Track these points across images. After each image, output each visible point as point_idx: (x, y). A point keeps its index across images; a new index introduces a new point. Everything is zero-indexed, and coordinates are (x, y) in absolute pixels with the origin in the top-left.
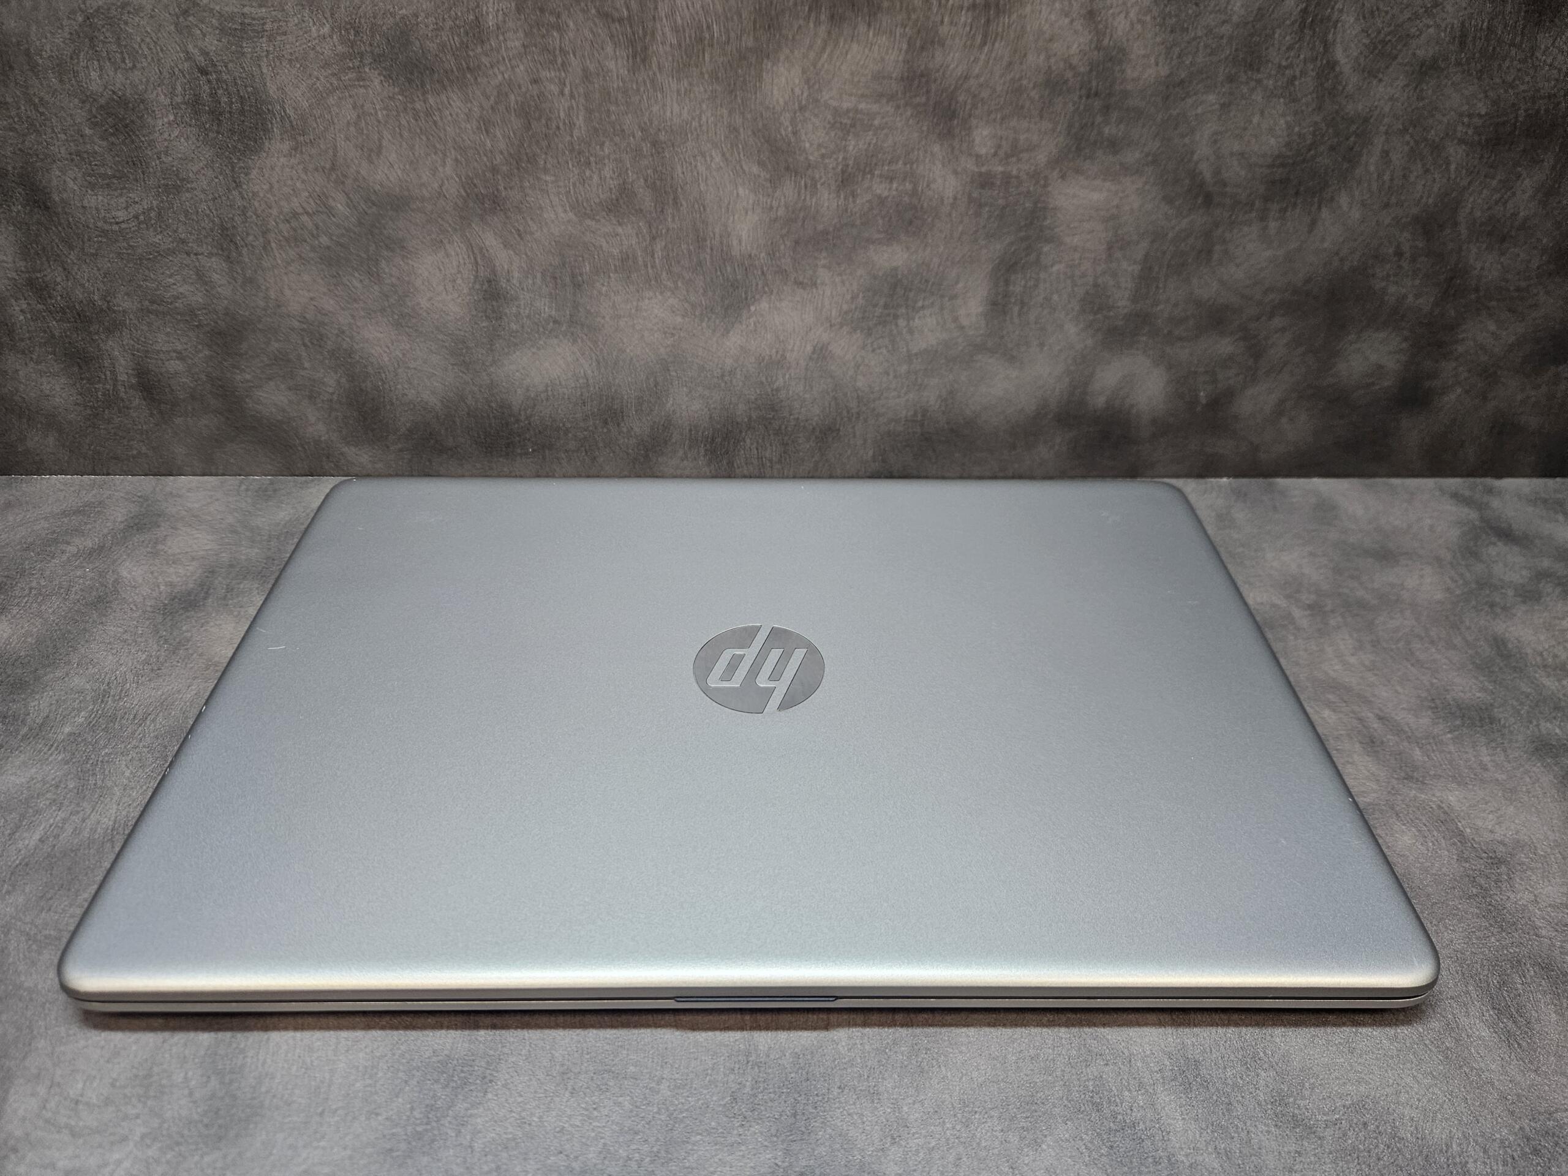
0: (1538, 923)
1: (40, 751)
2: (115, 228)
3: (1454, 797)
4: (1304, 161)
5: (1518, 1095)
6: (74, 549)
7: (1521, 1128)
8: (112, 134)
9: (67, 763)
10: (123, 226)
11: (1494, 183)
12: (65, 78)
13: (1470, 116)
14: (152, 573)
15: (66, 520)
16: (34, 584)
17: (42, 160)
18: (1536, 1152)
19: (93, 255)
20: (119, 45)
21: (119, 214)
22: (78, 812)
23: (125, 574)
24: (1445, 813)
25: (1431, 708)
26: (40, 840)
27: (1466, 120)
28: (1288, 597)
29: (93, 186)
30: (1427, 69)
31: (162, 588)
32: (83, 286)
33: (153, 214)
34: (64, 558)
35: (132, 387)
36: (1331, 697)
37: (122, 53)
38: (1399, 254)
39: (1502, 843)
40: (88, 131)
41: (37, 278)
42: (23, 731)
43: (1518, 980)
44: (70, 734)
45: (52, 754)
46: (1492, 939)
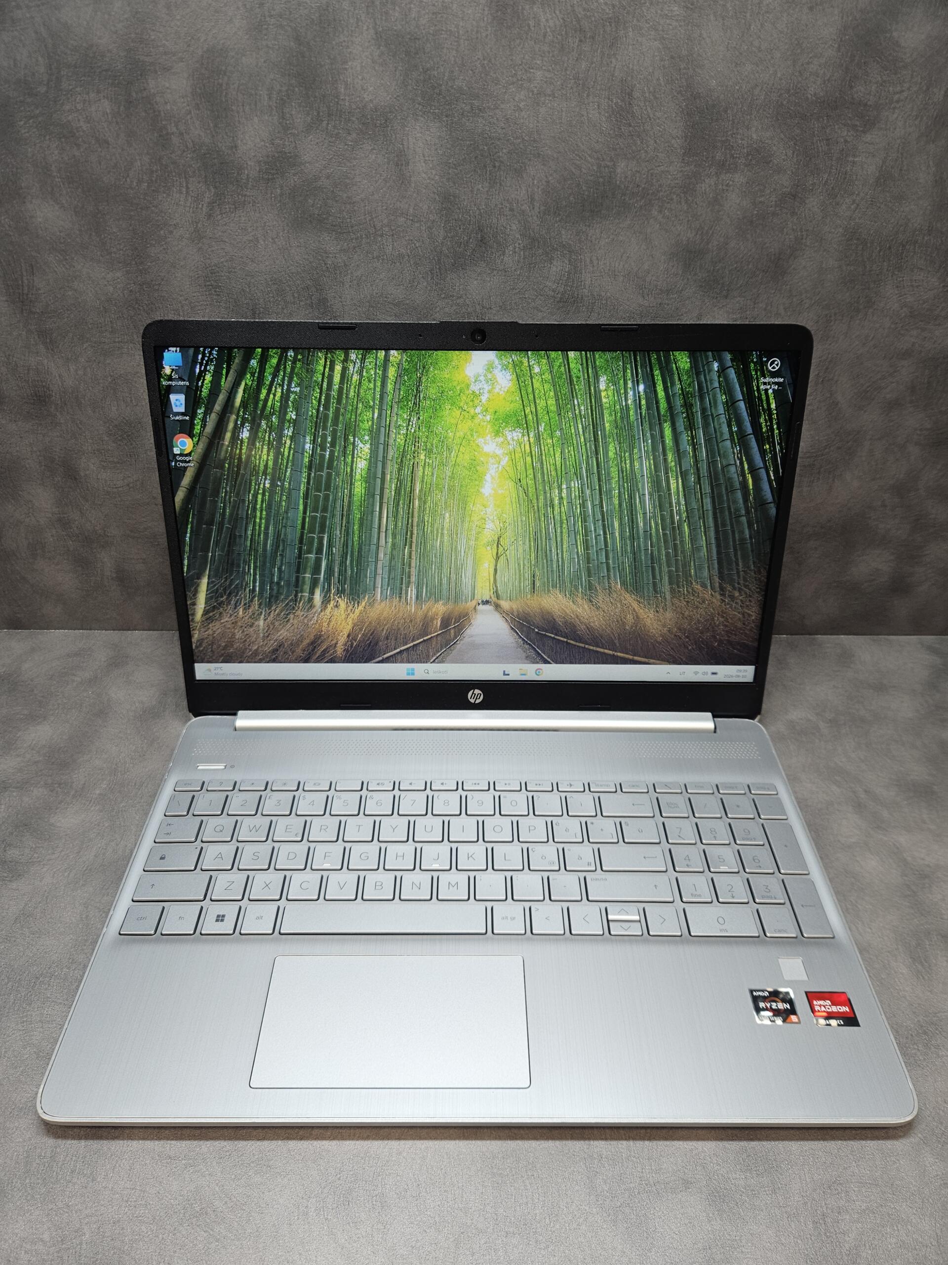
0: (943, 912)
1: (85, 804)
2: (115, 490)
3: (903, 839)
4: (822, 455)
5: (919, 1004)
6: (79, 679)
7: (919, 1021)
8: (120, 440)
9: (101, 811)
10: (120, 489)
11: (939, 467)
12: (97, 410)
13: (921, 430)
14: (129, 695)
15: (70, 660)
16: (60, 701)
17: (76, 453)
18: (925, 1033)
19: (100, 505)
20: (130, 394)
21: (118, 483)
22: (113, 841)
23: (113, 695)
24: (898, 848)
25: (897, 785)
26: (95, 856)
27: (919, 432)
28: (817, 714)
29: (104, 468)
30: (893, 405)
31: (137, 704)
32: (91, 522)
33: (138, 483)
34: (75, 684)
35: (112, 579)
36: (837, 778)
37: (131, 398)
38: (884, 506)
39: (928, 866)
40: (106, 438)
41: (64, 517)
42: (72, 793)
43: (928, 943)
44: (100, 794)
45: (92, 806)
46: (915, 920)
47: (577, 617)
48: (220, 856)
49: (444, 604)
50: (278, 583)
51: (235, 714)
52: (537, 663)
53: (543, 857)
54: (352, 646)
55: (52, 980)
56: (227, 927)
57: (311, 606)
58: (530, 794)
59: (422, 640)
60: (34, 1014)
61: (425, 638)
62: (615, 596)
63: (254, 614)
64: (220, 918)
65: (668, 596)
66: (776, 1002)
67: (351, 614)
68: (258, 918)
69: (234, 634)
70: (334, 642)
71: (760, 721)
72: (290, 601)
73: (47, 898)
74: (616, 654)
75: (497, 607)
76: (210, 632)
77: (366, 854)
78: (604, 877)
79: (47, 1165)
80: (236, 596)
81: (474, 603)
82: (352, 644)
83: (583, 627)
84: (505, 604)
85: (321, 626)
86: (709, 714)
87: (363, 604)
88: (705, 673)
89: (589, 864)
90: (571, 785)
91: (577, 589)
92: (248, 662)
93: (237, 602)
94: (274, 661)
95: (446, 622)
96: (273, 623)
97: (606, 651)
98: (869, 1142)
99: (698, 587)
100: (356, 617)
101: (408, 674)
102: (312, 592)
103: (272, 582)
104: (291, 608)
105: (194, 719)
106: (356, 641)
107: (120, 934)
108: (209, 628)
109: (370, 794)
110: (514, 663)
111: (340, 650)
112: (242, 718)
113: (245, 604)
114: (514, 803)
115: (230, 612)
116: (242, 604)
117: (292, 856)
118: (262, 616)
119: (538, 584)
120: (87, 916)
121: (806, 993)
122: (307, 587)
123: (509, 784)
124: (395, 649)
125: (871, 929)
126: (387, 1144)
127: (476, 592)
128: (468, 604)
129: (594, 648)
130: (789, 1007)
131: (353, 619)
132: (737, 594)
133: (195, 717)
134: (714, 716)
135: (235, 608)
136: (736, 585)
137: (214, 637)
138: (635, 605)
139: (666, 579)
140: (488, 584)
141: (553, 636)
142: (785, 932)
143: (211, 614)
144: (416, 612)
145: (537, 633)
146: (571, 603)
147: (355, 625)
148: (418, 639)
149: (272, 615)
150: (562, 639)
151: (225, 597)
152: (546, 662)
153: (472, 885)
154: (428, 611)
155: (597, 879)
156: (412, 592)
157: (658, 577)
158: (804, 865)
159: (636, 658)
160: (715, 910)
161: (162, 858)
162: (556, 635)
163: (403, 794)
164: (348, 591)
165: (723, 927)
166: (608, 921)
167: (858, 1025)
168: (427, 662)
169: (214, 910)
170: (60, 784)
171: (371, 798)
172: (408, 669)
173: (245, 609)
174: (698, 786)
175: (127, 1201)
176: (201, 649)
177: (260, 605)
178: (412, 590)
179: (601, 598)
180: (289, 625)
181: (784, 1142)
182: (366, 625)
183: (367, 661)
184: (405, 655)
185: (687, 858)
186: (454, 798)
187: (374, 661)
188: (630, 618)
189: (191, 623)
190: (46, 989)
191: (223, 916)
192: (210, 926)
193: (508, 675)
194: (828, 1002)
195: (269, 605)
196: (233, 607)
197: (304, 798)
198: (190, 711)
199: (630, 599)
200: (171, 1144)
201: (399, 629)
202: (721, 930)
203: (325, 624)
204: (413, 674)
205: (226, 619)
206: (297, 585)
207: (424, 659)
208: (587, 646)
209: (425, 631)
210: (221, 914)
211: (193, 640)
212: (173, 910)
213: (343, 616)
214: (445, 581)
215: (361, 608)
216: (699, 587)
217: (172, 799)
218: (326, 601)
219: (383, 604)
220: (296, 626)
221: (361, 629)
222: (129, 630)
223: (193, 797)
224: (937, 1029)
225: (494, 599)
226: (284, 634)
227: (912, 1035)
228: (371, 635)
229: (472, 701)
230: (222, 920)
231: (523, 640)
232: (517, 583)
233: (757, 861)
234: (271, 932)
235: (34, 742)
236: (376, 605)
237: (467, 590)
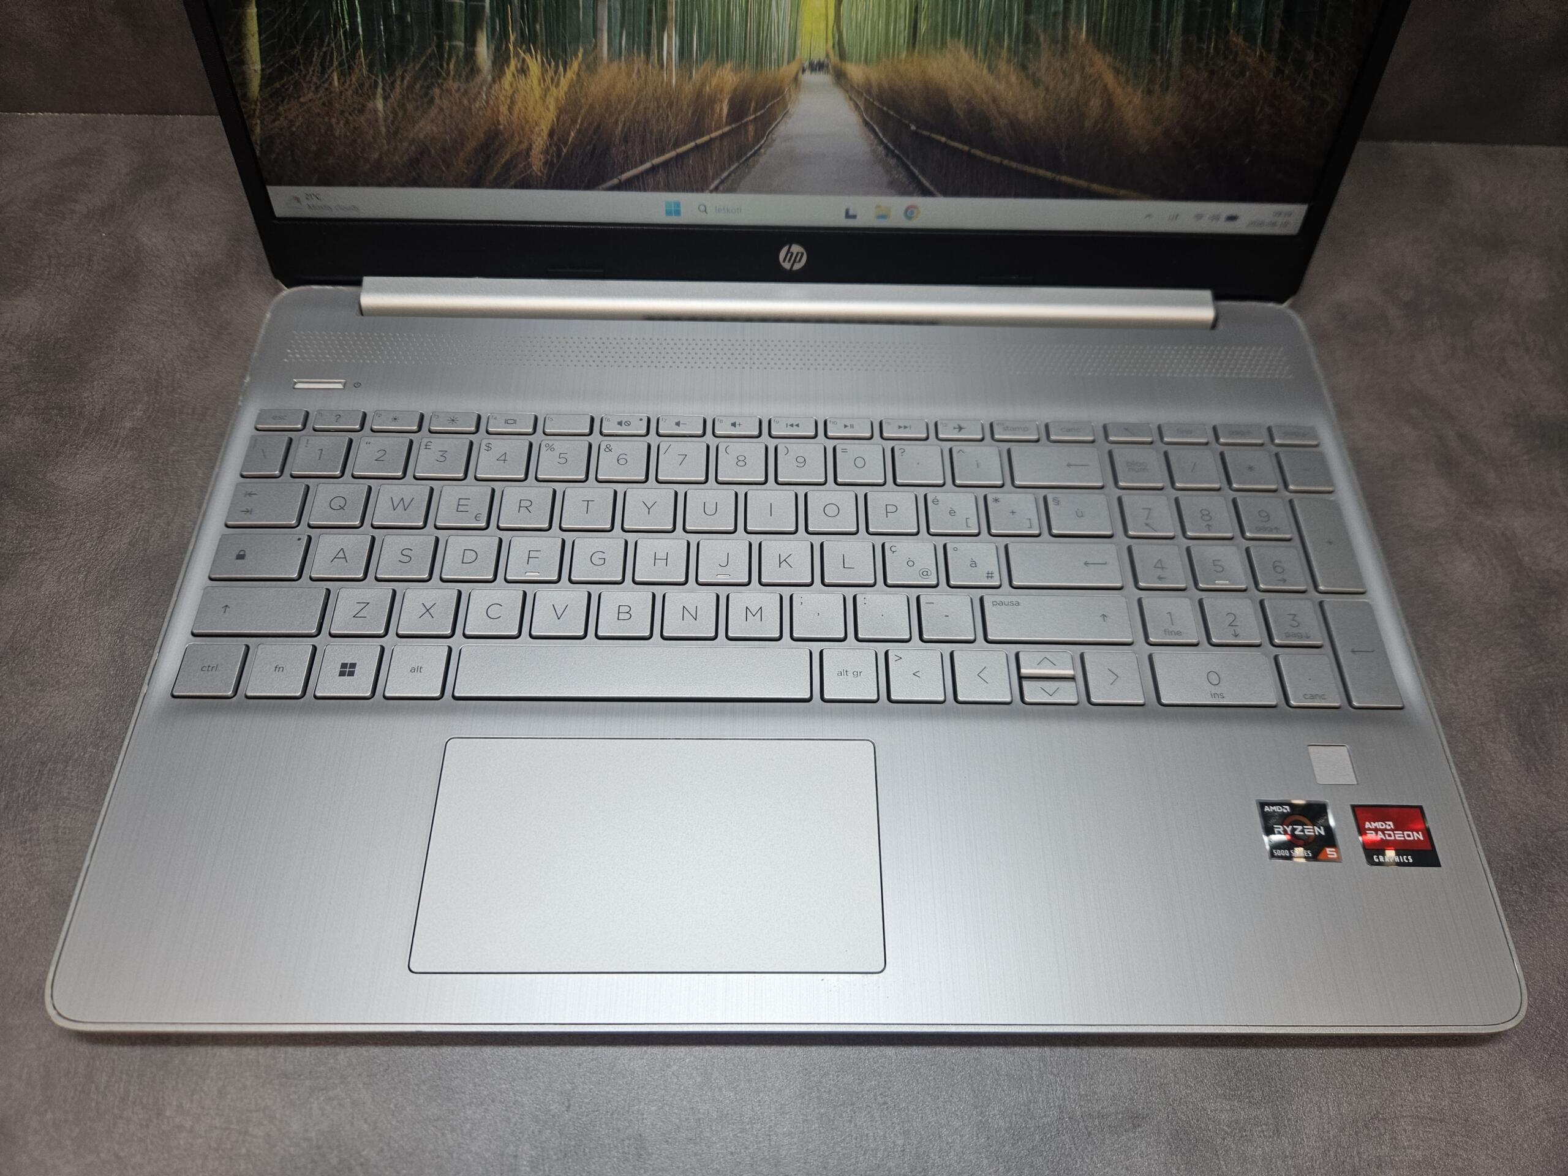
1: (106, 447)
3: (1519, 524)
5: (1527, 815)
6: (83, 209)
9: (136, 461)
14: (174, 240)
15: (66, 171)
16: (51, 252)
18: (1534, 865)
22: (161, 515)
23: (145, 240)
24: (1508, 540)
25: (1513, 425)
26: (130, 544)
28: (1385, 292)
31: (188, 258)
34: (76, 218)
36: (1414, 411)
39: (1557, 572)
42: (84, 425)
43: (1547, 709)
44: (132, 430)
45: (118, 453)
46: (1530, 669)
47: (994, 100)
48: (341, 555)
49: (737, 69)
50: (400, 18)
51: (359, 283)
52: (910, 194)
53: (910, 563)
54: (559, 156)
55: (69, 768)
56: (359, 684)
57: (472, 70)
58: (889, 445)
59: (692, 144)
60: (42, 827)
61: (699, 141)
62: (1072, 56)
63: (361, 85)
64: (347, 670)
65: (1176, 60)
66: (1303, 824)
67: (553, 89)
68: (413, 670)
69: (330, 127)
70: (524, 146)
71: (1292, 307)
72: (430, 57)
73: (51, 619)
74: (1058, 178)
75: (840, 77)
76: (282, 122)
77: (601, 555)
78: (1014, 599)
79: (80, 1088)
80: (320, 46)
81: (794, 67)
82: (559, 150)
83: (1003, 122)
84: (856, 72)
85: (496, 112)
86: (1207, 294)
87: (575, 65)
88: (1216, 218)
89: (990, 575)
90: (960, 428)
91: (999, 38)
92: (366, 184)
93: (324, 58)
94: (416, 182)
95: (739, 107)
96: (402, 106)
97: (1041, 172)
98: (1433, 1050)
99: (1238, 40)
100: (562, 93)
101: (669, 213)
102: (471, 41)
103: (387, 16)
104: (433, 74)
105: (286, 292)
106: (565, 144)
107: (173, 696)
108: (279, 115)
109: (605, 442)
110: (866, 194)
111: (537, 162)
112: (369, 291)
113: (341, 64)
114: (860, 463)
115: (315, 79)
116: (336, 63)
117: (470, 556)
118: (380, 90)
119: (923, 27)
120: (122, 654)
121: (1354, 807)
122: (460, 28)
123: (852, 426)
124: (642, 163)
125: (1456, 684)
126: (646, 1051)
127: (799, 42)
128: (782, 69)
129: (1020, 167)
130: (1323, 833)
131: (557, 99)
132: (1310, 56)
133: (289, 286)
134: (1218, 297)
135: (323, 72)
136: (1314, 39)
137: (292, 134)
138: (1109, 78)
139: (1179, 21)
140: (823, 26)
141: (943, 139)
142: (1322, 697)
143: (277, 85)
144: (679, 86)
145: (915, 133)
146: (985, 71)
147: (561, 111)
148: (685, 143)
149: (398, 90)
150: (960, 146)
151: (299, 48)
152: (925, 192)
153: (787, 610)
154: (703, 85)
155: (1002, 603)
156: (671, 42)
157: (1164, 17)
158: (1357, 575)
159: (1095, 187)
160: (1204, 659)
161: (241, 557)
162: (950, 137)
163: (665, 443)
164: (542, 38)
165: (1217, 690)
166: (1021, 678)
167: (1438, 865)
168: (702, 190)
169: (335, 654)
170: (61, 409)
171: (609, 449)
172: (668, 204)
173: (342, 74)
174: (1184, 429)
175: (217, 1150)
176: (273, 156)
177: (371, 66)
178: (670, 37)
179: (1045, 62)
180: (433, 111)
181: (1296, 1050)
182: (583, 111)
183: (591, 184)
184: (661, 176)
185: (1160, 565)
186: (754, 451)
187: (605, 186)
188: (1095, 105)
189: (242, 103)
190: (60, 783)
191: (353, 665)
192: (329, 684)
193: (854, 217)
194: (1390, 825)
195: (390, 68)
196: (318, 68)
197: (489, 448)
198: (276, 275)
199: (1101, 65)
200: (286, 1053)
201: (647, 121)
202: (1214, 695)
203: (504, 109)
204: (678, 213)
205: (310, 95)
206: (438, 22)
207: (698, 184)
208: (1006, 162)
209: (697, 125)
210: (349, 661)
211: (253, 139)
212: (264, 651)
213: (538, 92)
214: (736, 17)
215: (570, 74)
216: (1240, 40)
217: (253, 444)
218: (500, 59)
219: (614, 66)
220: (447, 113)
221: (574, 121)
222: (167, 113)
223: (291, 440)
224: (1553, 859)
225: (834, 59)
226: (425, 127)
227: (1512, 869)
228: (594, 133)
229: (787, 266)
230: (351, 674)
231: (886, 147)
232: (882, 24)
233: (1280, 570)
234: (438, 694)
235: (11, 329)
236: (600, 69)
237: (781, 40)
